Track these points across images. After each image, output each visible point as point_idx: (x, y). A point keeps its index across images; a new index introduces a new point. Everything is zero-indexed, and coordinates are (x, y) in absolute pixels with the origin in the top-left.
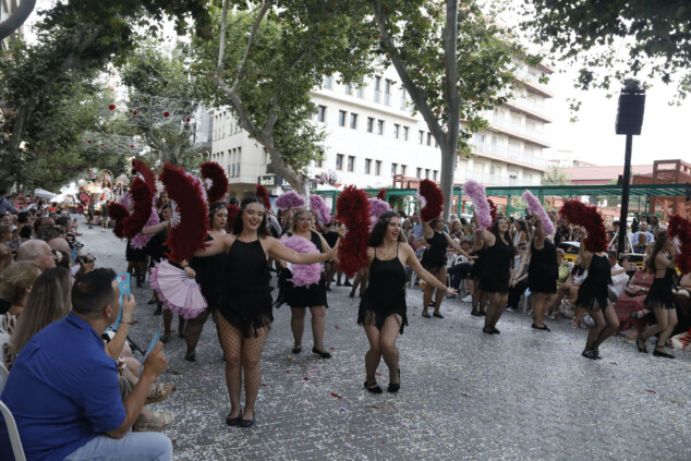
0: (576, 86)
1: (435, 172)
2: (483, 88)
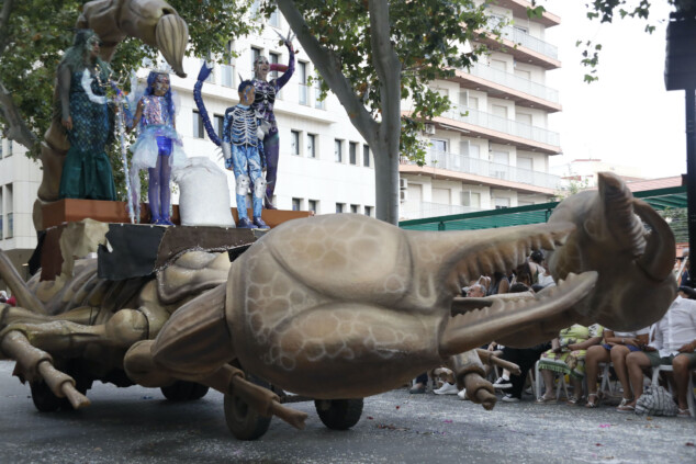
0: (590, 15)
1: (368, 209)
2: (436, 41)
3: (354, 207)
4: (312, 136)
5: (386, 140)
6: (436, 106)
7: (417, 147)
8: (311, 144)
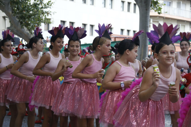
3: (128, 31)
7: (158, 6)
8: (111, 3)
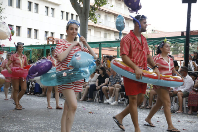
4: (53, 9)
5: (84, 14)
6: (102, 3)
7: (94, 17)
8: (52, 12)
